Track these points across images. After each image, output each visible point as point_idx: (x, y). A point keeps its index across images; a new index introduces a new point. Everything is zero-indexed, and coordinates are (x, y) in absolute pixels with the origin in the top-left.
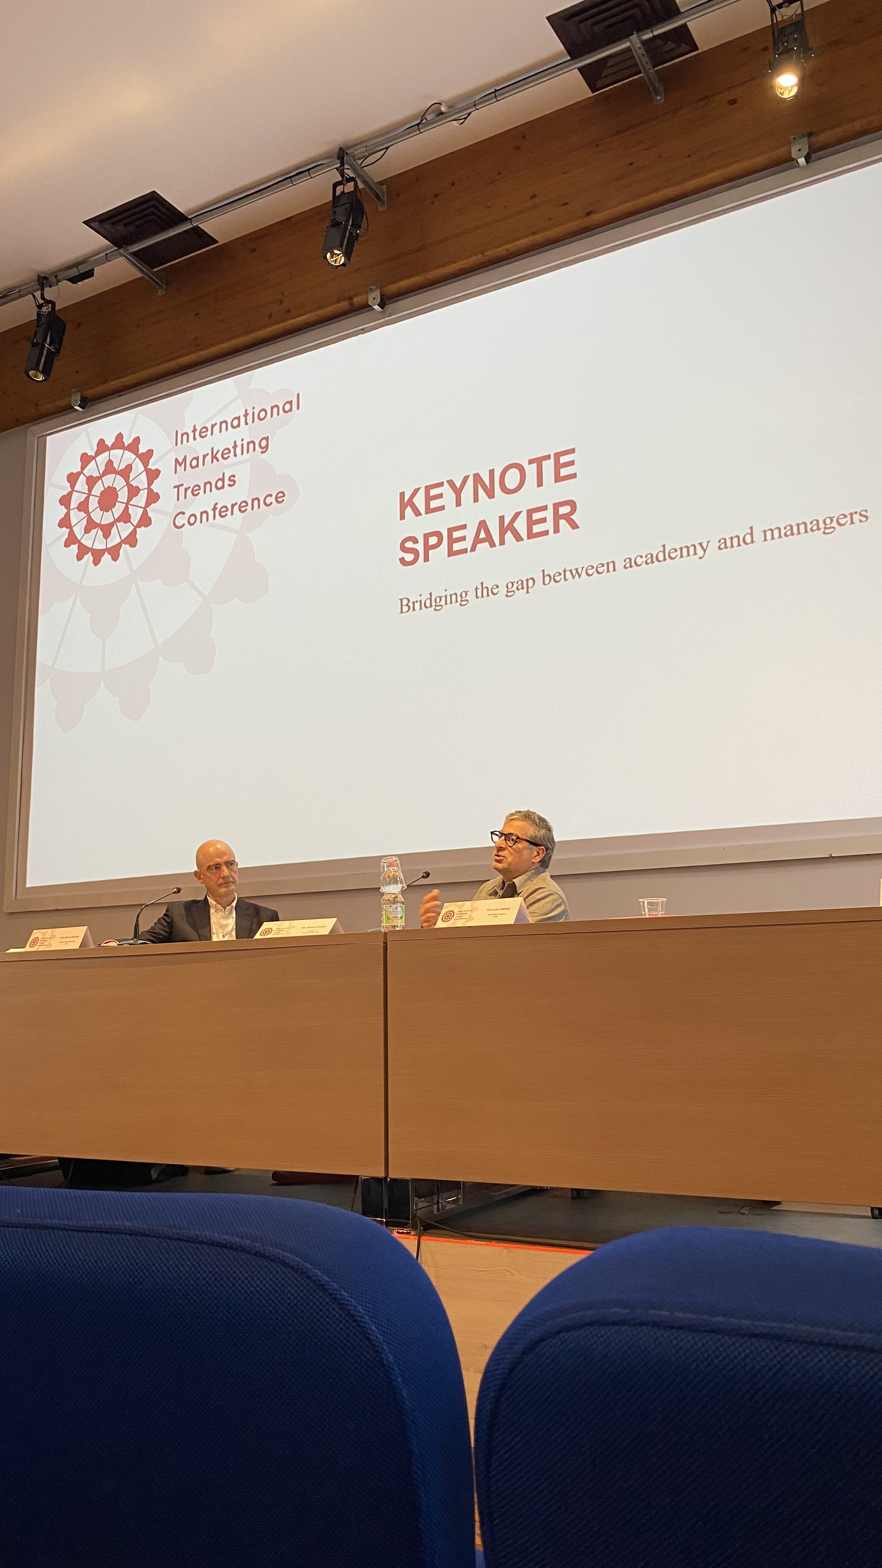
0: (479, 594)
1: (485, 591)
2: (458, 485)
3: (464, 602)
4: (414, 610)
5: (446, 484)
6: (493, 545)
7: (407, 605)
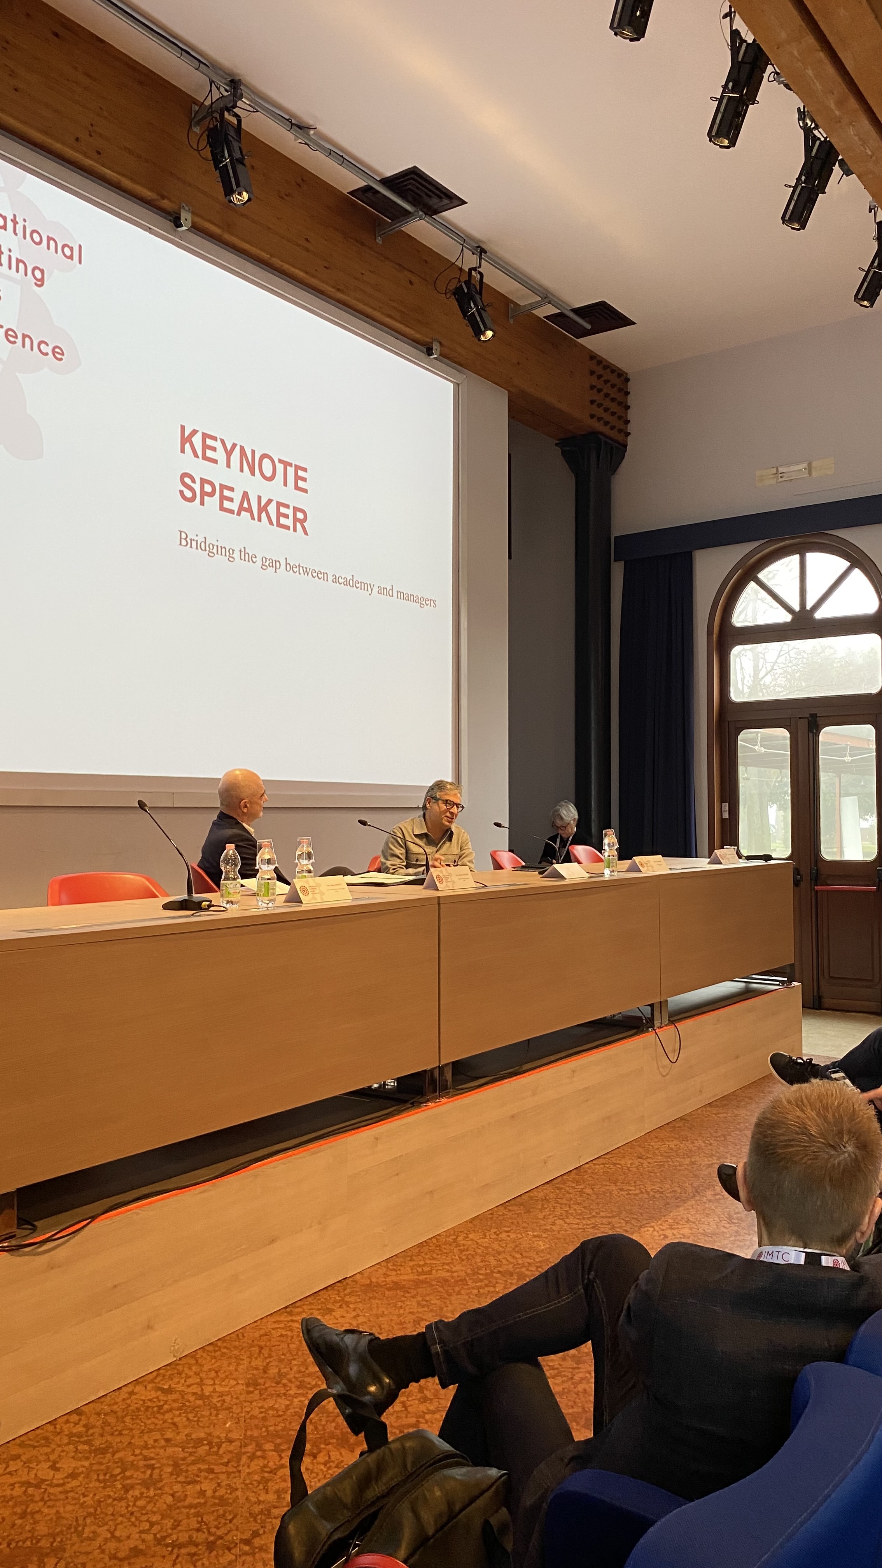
0: (243, 557)
1: (247, 555)
2: (229, 448)
3: (231, 559)
4: (191, 547)
5: (219, 440)
6: (253, 518)
7: (185, 539)
